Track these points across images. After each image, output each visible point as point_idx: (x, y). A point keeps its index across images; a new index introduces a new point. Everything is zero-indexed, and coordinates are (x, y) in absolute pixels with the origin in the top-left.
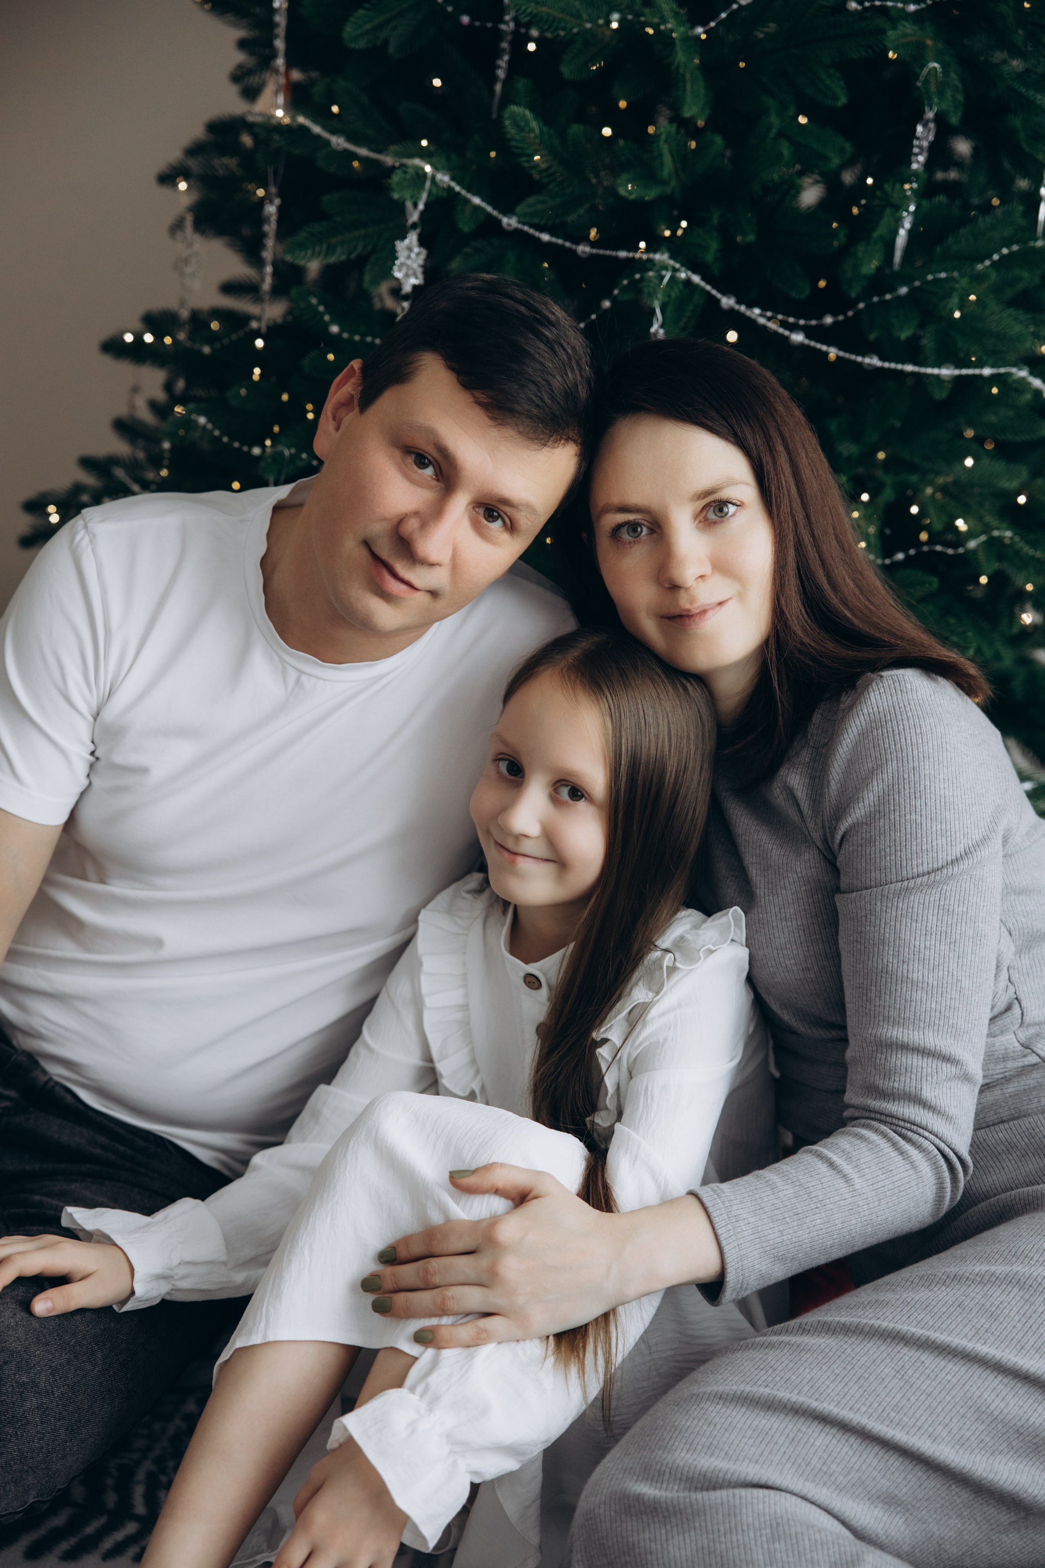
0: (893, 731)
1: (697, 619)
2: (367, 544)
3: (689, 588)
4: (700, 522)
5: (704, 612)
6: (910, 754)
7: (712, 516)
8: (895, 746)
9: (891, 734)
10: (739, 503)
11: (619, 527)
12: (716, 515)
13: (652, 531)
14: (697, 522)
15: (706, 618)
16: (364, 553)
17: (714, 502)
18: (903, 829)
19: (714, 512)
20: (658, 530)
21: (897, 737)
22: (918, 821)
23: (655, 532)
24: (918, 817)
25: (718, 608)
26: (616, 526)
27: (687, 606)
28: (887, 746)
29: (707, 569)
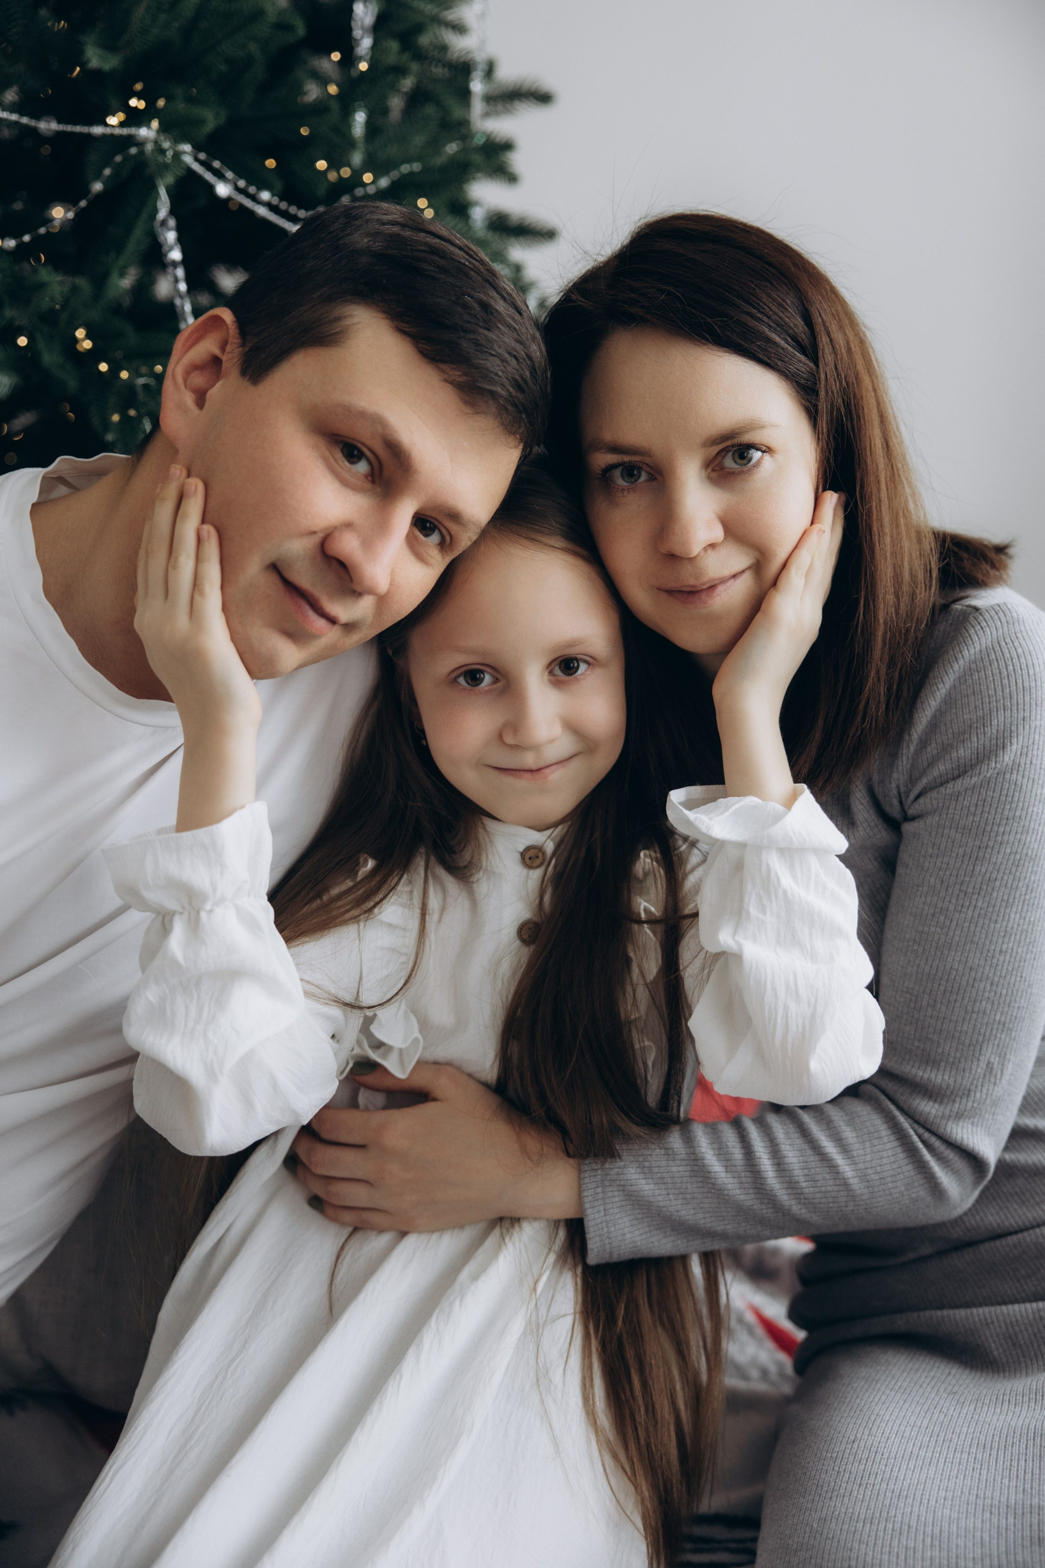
0: (1000, 673)
1: (704, 596)
2: (275, 568)
3: (694, 558)
4: (713, 470)
5: (713, 587)
6: (1021, 701)
7: (729, 463)
8: (1003, 692)
9: (997, 677)
10: (764, 448)
11: (611, 467)
12: (736, 462)
13: (652, 478)
14: (709, 470)
15: (715, 594)
16: (272, 579)
17: (733, 446)
18: (998, 788)
19: (734, 459)
20: (659, 477)
21: (1006, 681)
22: (1019, 783)
23: (655, 479)
24: (1020, 778)
25: (731, 581)
26: (607, 467)
27: (692, 582)
28: (992, 692)
29: (718, 533)
